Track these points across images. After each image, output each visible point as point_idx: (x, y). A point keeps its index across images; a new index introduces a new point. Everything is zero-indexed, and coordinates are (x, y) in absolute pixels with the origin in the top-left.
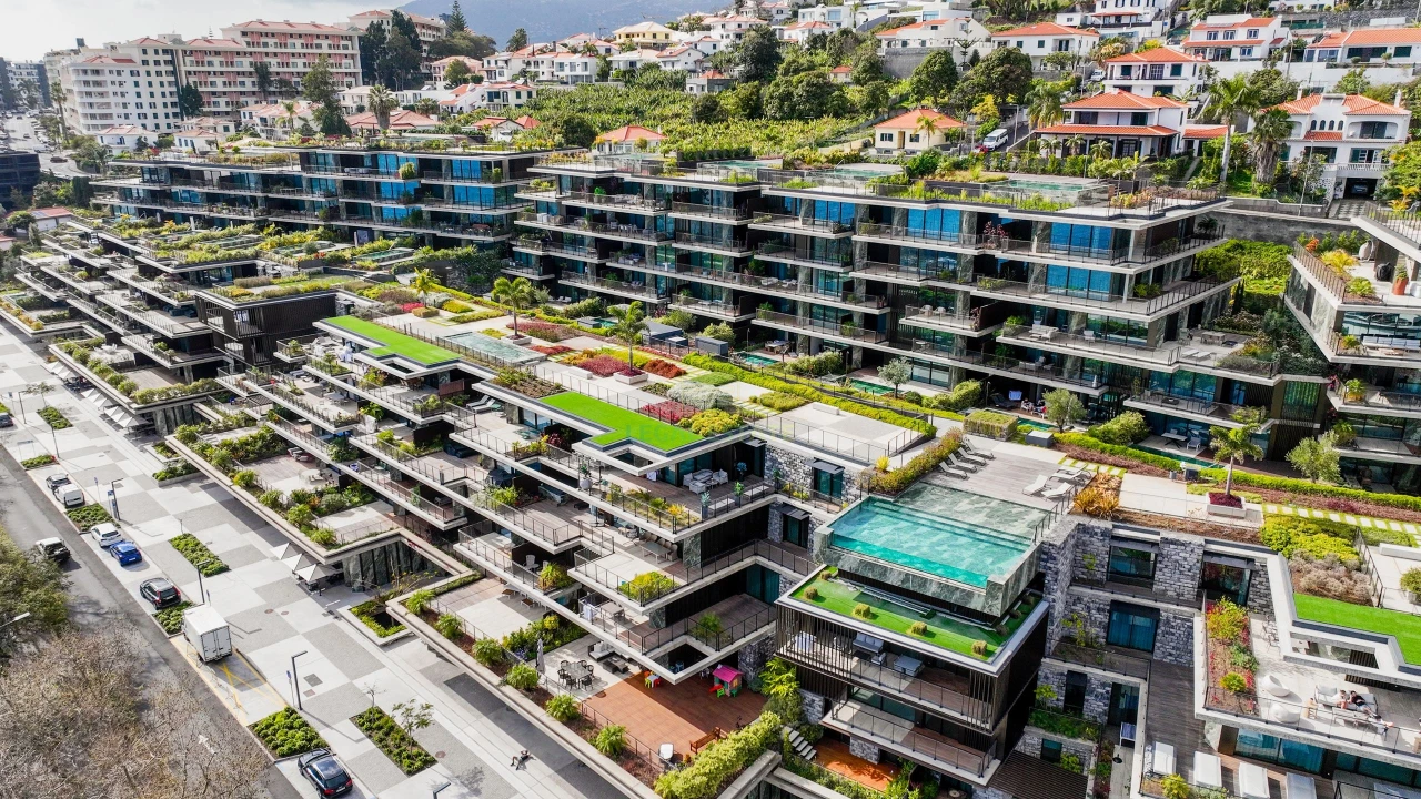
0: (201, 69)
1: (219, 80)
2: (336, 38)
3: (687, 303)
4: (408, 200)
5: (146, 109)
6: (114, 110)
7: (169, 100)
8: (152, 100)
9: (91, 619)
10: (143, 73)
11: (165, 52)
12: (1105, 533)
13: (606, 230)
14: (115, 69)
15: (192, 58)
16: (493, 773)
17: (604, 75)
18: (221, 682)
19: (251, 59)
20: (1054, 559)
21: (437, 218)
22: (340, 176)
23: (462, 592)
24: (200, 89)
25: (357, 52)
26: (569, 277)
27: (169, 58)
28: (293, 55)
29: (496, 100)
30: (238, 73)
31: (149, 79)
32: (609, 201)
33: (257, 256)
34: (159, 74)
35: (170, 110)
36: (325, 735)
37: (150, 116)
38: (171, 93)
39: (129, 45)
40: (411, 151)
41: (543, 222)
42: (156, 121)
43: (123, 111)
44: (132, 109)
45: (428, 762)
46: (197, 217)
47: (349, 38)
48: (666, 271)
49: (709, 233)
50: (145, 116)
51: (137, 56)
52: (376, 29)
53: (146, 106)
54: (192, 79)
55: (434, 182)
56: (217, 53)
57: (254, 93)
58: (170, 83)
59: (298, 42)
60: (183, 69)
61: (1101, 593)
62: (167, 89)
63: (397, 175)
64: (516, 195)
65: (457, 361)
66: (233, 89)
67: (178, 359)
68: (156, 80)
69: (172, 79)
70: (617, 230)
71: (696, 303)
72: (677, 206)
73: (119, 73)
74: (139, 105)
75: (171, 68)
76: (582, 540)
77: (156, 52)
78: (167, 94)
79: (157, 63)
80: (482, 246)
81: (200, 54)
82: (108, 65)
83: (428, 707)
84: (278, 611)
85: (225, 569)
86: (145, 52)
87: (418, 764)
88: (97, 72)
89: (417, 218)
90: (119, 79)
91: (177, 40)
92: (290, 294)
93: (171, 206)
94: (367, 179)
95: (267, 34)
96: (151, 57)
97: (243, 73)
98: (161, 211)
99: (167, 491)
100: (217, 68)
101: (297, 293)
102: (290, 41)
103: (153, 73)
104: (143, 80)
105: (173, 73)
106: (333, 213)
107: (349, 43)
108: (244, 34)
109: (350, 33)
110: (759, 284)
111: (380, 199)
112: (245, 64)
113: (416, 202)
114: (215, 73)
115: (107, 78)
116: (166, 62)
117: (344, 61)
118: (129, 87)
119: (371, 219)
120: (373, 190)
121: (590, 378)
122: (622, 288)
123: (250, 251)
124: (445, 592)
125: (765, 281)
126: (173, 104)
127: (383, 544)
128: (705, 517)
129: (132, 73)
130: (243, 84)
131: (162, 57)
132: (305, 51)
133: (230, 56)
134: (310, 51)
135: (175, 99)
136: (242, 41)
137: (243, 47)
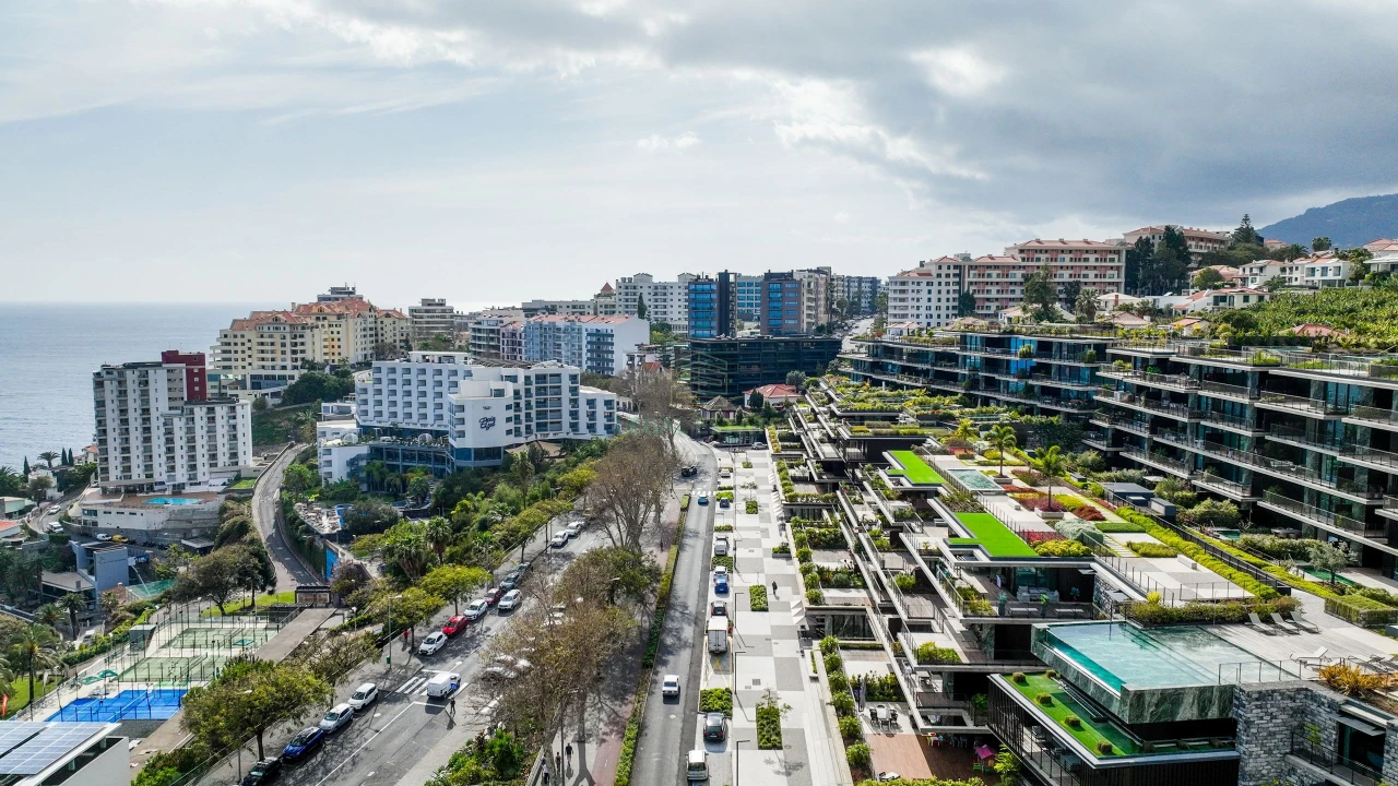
0: (981, 280)
1: (994, 289)
2: (1103, 252)
3: (1209, 480)
4: (1023, 375)
5: (933, 312)
6: (910, 312)
7: (951, 304)
8: (939, 304)
9: (678, 614)
10: (936, 284)
11: (955, 267)
12: (1332, 705)
13: (1159, 407)
14: (916, 281)
15: (976, 272)
16: (809, 770)
17: (1357, 278)
18: (710, 665)
19: (1024, 272)
20: (1244, 706)
21: (1046, 391)
22: (983, 355)
23: (869, 652)
24: (975, 296)
25: (1123, 264)
26: (1128, 451)
27: (957, 271)
28: (1062, 267)
29: (1221, 304)
30: (1011, 283)
31: (940, 288)
32: (1163, 380)
33: (901, 411)
34: (947, 284)
35: (951, 312)
36: (736, 711)
37: (935, 316)
38: (954, 299)
39: (931, 263)
40: (1030, 335)
41: (1117, 400)
42: (939, 320)
43: (915, 312)
44: (923, 311)
45: (777, 747)
46: (888, 383)
47: (1118, 252)
48: (1197, 448)
49: (1234, 413)
50: (931, 316)
51: (934, 271)
52: (1144, 244)
53: (933, 308)
54: (972, 288)
55: (1047, 361)
56: (996, 267)
57: (1021, 299)
58: (954, 291)
59: (1067, 257)
60: (967, 280)
61: (1317, 770)
62: (951, 296)
63: (1016, 354)
64: (1097, 373)
65: (940, 485)
66: (1004, 296)
67: (824, 477)
68: (944, 288)
69: (957, 288)
70: (1168, 408)
71: (1219, 482)
72: (1206, 384)
73: (919, 284)
74: (928, 308)
75: (957, 280)
76: (932, 621)
77: (949, 268)
78: (951, 300)
79: (948, 276)
80: (1069, 416)
81: (982, 268)
82: (913, 278)
83: (789, 708)
84: (773, 641)
85: (766, 610)
86: (940, 268)
87: (769, 744)
88: (903, 283)
89: (1029, 391)
90: (918, 288)
91: (967, 258)
92: (891, 435)
93: (880, 374)
94: (1000, 357)
95: (1041, 251)
96: (944, 271)
97: (1015, 283)
98: (870, 377)
99: (775, 560)
100: (994, 279)
101: (898, 434)
102: (1061, 256)
103: (943, 284)
104: (935, 288)
105: (959, 283)
106: (974, 383)
107: (1116, 257)
108: (1021, 251)
109: (1119, 247)
110: (1268, 465)
111: (1008, 373)
112: (1018, 276)
113: (1030, 377)
114: (992, 283)
115: (909, 287)
116: (955, 275)
117: (1109, 272)
118: (925, 295)
119: (999, 391)
120: (1003, 366)
121: (1018, 509)
122: (1168, 464)
123: (897, 407)
124: (856, 649)
125: (1275, 463)
126: (954, 308)
127: (852, 613)
128: (1002, 614)
129: (928, 284)
130: (1013, 291)
131: (952, 271)
132: (1073, 264)
133: (1005, 269)
134: (1078, 264)
135: (956, 304)
136: (1019, 257)
137: (1019, 261)
